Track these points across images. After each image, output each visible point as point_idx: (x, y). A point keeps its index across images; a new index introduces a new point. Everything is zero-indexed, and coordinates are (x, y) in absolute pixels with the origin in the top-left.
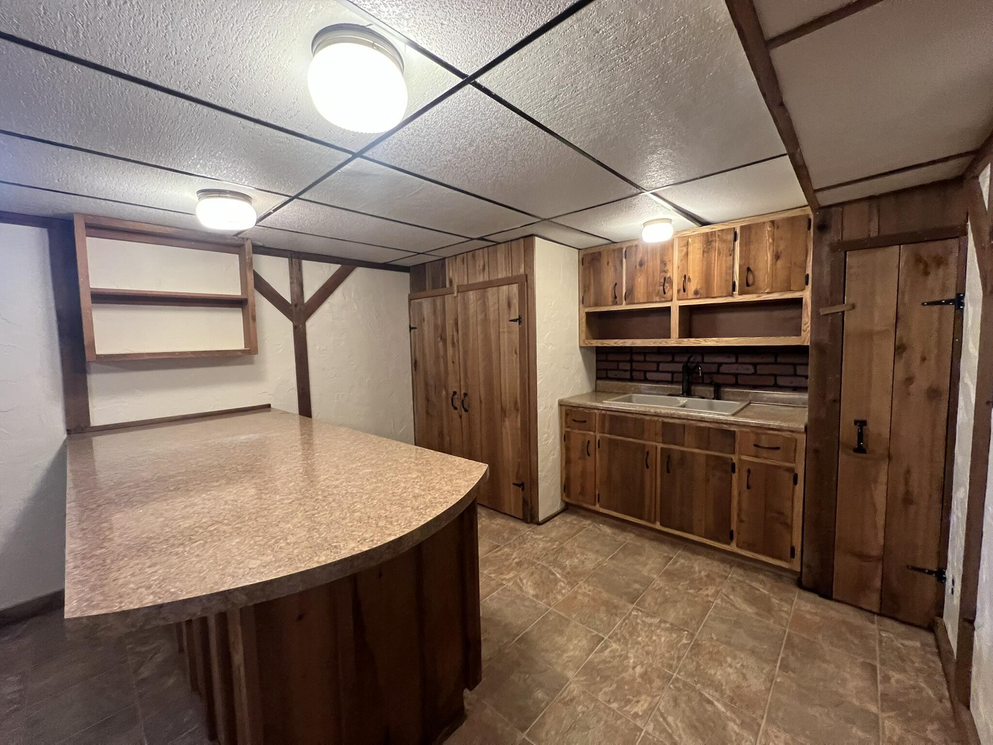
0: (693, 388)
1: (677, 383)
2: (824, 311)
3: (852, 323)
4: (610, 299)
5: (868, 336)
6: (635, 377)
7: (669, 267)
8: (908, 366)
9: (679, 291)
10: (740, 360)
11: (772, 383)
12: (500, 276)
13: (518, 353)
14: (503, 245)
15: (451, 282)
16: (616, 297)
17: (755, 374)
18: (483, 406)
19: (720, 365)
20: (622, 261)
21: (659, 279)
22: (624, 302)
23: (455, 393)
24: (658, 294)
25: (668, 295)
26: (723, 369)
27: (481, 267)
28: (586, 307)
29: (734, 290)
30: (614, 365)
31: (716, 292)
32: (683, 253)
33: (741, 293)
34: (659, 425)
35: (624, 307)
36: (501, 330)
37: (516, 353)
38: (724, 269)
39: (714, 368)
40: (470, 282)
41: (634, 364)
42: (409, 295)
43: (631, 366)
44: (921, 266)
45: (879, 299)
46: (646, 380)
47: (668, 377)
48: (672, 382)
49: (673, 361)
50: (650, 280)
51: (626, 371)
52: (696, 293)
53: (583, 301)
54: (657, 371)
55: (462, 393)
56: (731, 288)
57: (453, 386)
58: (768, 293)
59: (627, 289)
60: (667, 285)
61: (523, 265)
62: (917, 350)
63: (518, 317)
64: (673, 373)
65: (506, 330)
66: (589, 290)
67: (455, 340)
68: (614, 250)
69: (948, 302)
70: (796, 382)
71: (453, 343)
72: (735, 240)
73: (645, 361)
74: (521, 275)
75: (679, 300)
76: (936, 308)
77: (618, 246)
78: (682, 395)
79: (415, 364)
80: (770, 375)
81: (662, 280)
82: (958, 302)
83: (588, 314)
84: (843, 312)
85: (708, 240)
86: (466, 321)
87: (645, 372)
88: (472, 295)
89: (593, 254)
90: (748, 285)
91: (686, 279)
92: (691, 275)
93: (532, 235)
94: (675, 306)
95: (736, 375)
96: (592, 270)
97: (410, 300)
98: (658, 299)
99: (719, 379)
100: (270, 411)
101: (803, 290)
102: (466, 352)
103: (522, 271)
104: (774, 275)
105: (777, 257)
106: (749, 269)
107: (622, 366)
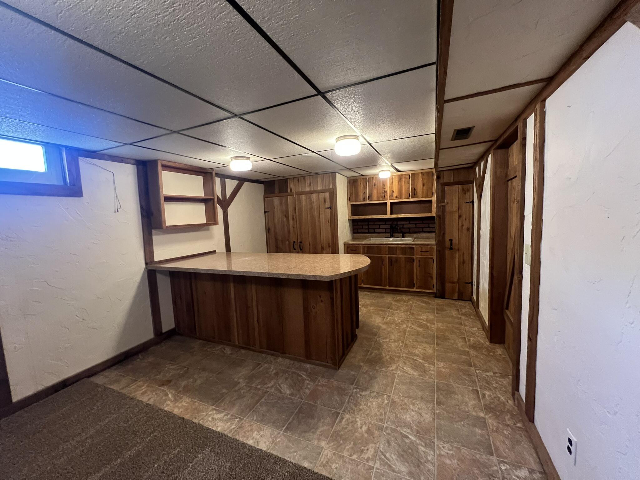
0: (394, 234)
1: (388, 233)
2: (440, 205)
3: (448, 209)
4: (362, 198)
5: (452, 213)
6: (370, 231)
7: (386, 187)
8: (462, 221)
9: (390, 196)
10: (411, 222)
11: (421, 231)
12: (319, 189)
13: (330, 222)
14: (321, 175)
15: (291, 190)
16: (364, 198)
17: (416, 227)
18: (311, 246)
19: (403, 225)
20: (366, 183)
21: (382, 191)
22: (368, 200)
23: (294, 242)
24: (382, 197)
25: (386, 197)
26: (405, 226)
27: (309, 184)
28: (351, 202)
29: (410, 196)
30: (361, 227)
31: (403, 197)
32: (391, 182)
33: (412, 198)
34: (387, 249)
35: (368, 202)
36: (321, 212)
37: (329, 222)
38: (406, 190)
39: (401, 226)
40: (302, 191)
41: (370, 226)
42: (264, 196)
43: (368, 227)
44: (464, 192)
45: (454, 201)
46: (375, 232)
47: (384, 231)
48: (385, 233)
49: (385, 224)
50: (379, 191)
51: (366, 229)
52: (396, 197)
53: (350, 199)
54: (379, 228)
55: (299, 242)
56: (409, 196)
57: (293, 239)
58: (421, 198)
59: (369, 195)
60: (385, 194)
61: (331, 185)
62: (464, 217)
63: (329, 207)
64: (385, 229)
65: (323, 212)
66: (352, 195)
67: (294, 217)
68: (363, 179)
69: (470, 202)
70: (429, 230)
71: (293, 219)
72: (410, 178)
73: (374, 225)
74: (330, 189)
75: (390, 200)
76: (468, 204)
77: (365, 177)
78: (390, 238)
79: (268, 230)
80: (421, 228)
81: (383, 192)
82: (473, 202)
83: (351, 205)
84: (445, 205)
85: (400, 178)
86: (300, 209)
87: (374, 229)
88: (304, 197)
89: (354, 180)
90: (414, 195)
91: (392, 192)
92: (394, 190)
93: (335, 172)
94: (388, 202)
95: (409, 228)
96: (354, 187)
97: (264, 198)
98: (382, 199)
99: (403, 230)
100: (216, 253)
101: (431, 197)
102: (300, 223)
103: (331, 187)
104: (423, 192)
105: (423, 185)
106: (415, 189)
107: (364, 227)
